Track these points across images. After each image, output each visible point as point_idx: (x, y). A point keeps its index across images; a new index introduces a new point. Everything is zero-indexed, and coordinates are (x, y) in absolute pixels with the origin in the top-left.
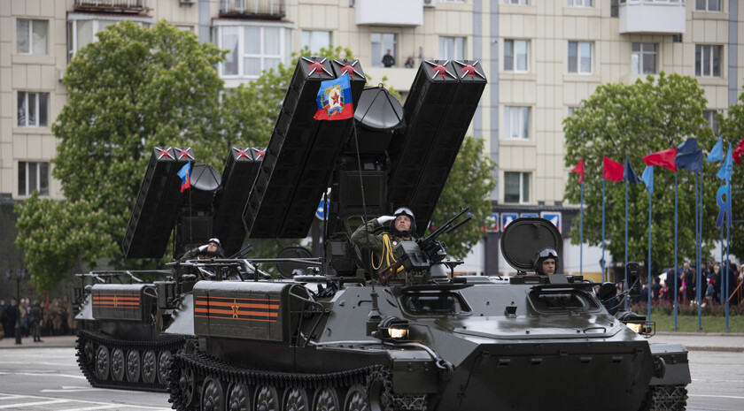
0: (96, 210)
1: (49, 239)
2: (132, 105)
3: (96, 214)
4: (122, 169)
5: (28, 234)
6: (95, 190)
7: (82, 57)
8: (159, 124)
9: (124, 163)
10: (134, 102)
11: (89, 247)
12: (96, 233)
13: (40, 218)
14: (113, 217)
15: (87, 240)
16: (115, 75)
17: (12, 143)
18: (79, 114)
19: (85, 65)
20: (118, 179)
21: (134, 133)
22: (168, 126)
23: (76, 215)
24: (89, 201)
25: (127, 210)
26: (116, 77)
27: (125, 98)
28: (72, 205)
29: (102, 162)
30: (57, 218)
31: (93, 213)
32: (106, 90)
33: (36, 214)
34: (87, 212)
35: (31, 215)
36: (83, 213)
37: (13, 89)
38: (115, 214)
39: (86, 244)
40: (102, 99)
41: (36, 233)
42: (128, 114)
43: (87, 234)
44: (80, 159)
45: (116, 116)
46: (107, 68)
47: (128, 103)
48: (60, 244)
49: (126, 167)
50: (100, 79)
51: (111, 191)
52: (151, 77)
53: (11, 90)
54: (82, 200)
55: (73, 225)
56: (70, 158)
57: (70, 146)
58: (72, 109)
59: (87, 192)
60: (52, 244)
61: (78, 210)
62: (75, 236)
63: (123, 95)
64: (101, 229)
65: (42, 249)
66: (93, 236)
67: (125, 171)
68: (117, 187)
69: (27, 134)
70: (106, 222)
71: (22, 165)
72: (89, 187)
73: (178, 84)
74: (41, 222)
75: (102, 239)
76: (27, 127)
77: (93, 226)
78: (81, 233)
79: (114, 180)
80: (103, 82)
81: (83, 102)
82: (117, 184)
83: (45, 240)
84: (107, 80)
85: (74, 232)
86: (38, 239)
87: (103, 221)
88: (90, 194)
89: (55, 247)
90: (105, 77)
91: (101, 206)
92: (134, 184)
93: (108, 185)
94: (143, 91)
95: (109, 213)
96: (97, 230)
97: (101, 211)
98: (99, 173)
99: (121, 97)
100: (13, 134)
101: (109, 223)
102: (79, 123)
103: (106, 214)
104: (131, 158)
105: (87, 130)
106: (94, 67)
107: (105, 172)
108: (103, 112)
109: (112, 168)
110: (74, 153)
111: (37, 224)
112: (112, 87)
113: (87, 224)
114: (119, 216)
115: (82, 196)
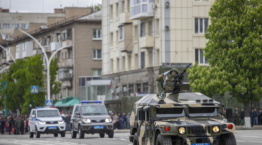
0: (221, 70)
1: (201, 84)
2: (238, 24)
3: (221, 73)
4: (233, 52)
5: (193, 81)
6: (222, 62)
7: (217, 3)
8: (250, 32)
9: (234, 49)
10: (239, 22)
11: (219, 87)
12: (222, 81)
13: (197, 74)
14: (229, 73)
15: (217, 84)
16: (230, 11)
17: (192, 41)
18: (215, 28)
19: (218, 7)
20: (231, 57)
21: (238, 36)
22: (254, 33)
23: (213, 73)
24: (219, 67)
25: (235, 70)
26: (231, 12)
27: (235, 21)
28: (211, 69)
29: (225, 49)
30: (205, 74)
31: (220, 72)
32: (227, 18)
33: (196, 73)
34: (218, 72)
35: (194, 73)
36: (216, 72)
37: (193, 17)
38: (230, 72)
39: (217, 86)
40: (225, 22)
41: (196, 81)
42: (236, 28)
43: (218, 81)
44: (216, 48)
45: (231, 29)
46: (227, 8)
47: (236, 23)
48: (206, 86)
49: (235, 51)
50: (224, 13)
51: (228, 62)
52: (246, 12)
53: (191, 17)
54: (216, 67)
55: (212, 78)
56: (211, 48)
57: (211, 43)
58: (212, 26)
59: (218, 63)
60: (202, 86)
61: (214, 71)
62: (212, 82)
63: (234, 19)
64: (224, 79)
65: (198, 88)
66: (220, 82)
67: (234, 53)
68: (231, 60)
69: (199, 37)
70: (226, 76)
71: (197, 50)
72: (219, 60)
73: (259, 15)
74: (198, 76)
75: (224, 83)
76: (199, 34)
77: (220, 78)
78: (215, 81)
79: (230, 57)
80: (225, 14)
81: (217, 23)
82: (231, 59)
83: (200, 84)
84: (227, 13)
85: (212, 80)
86: (197, 84)
87: (225, 75)
88: (219, 63)
89: (204, 87)
90: (226, 12)
91: (224, 69)
92: (238, 59)
93: (227, 60)
94: (243, 17)
95: (228, 72)
96: (222, 80)
97: (224, 71)
98: (223, 54)
99: (233, 20)
100: (193, 37)
101: (227, 76)
102: (215, 32)
103: (226, 72)
104: (237, 47)
105: (218, 35)
106: (222, 7)
107: (226, 54)
108: (225, 27)
109: (229, 52)
110: (213, 46)
111: (196, 77)
112: (229, 16)
113: (217, 77)
114: (232, 73)
115: (216, 65)
